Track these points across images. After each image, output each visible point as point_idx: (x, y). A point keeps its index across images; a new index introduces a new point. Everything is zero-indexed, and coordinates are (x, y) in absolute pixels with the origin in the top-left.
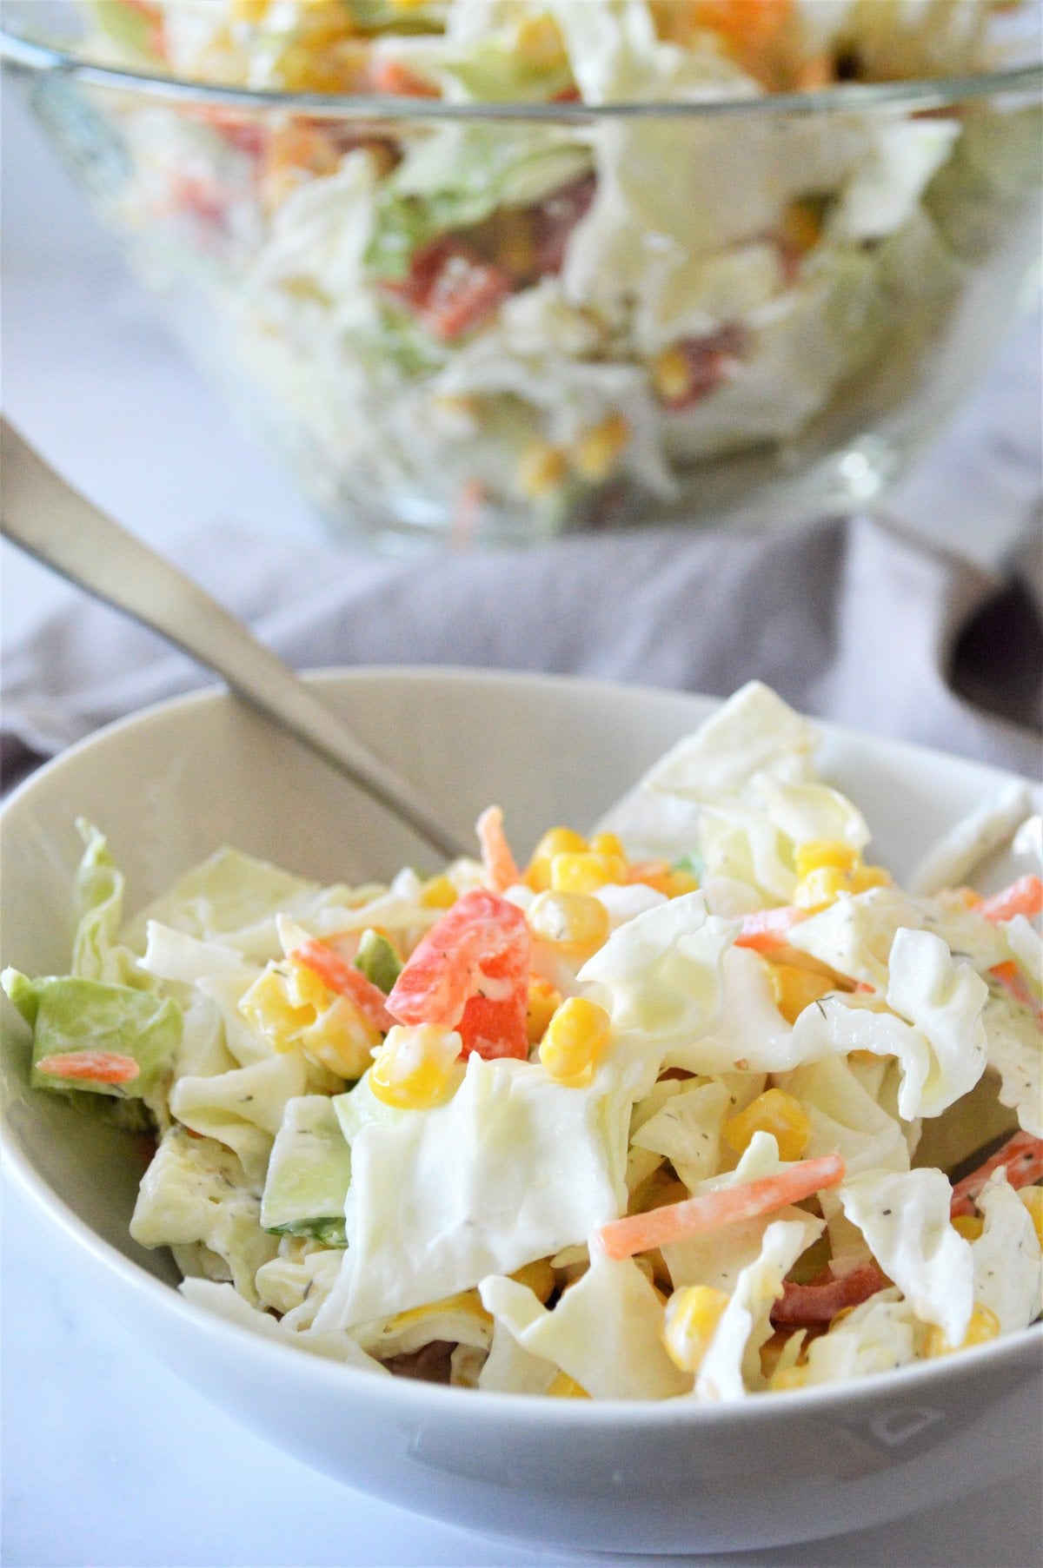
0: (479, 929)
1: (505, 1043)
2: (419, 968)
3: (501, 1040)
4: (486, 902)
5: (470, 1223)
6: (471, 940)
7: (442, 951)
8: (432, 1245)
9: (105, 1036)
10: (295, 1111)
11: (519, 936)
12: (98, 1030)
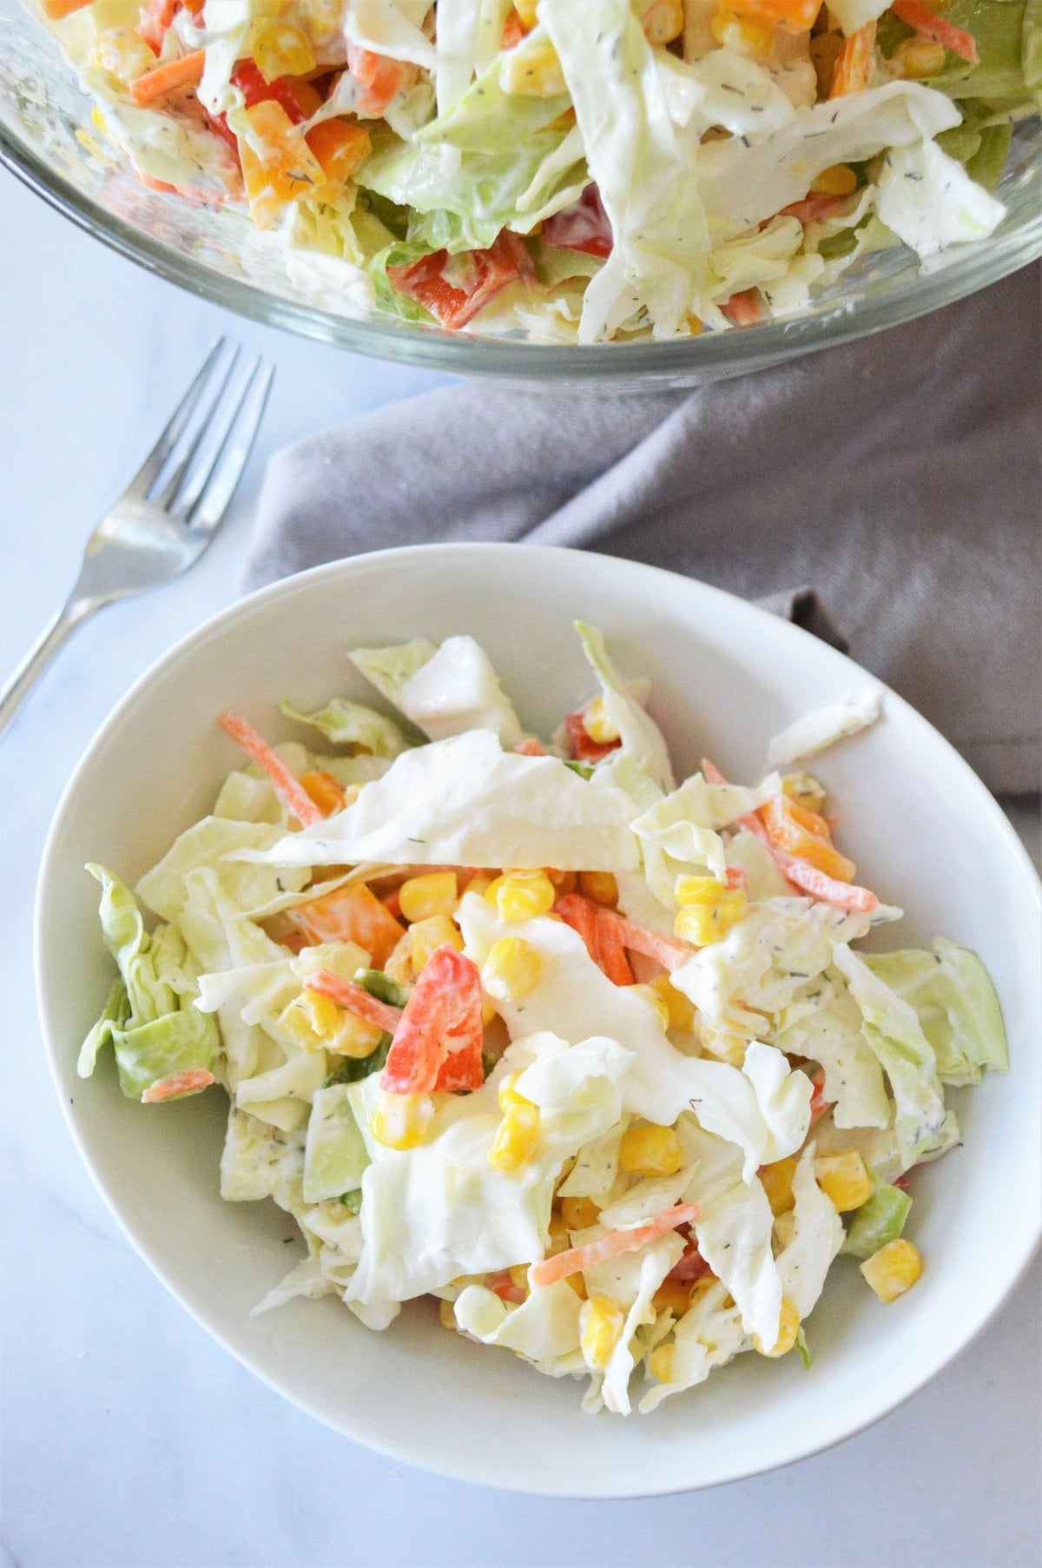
0: (444, 998)
1: (467, 1078)
2: (402, 1046)
3: (464, 1077)
4: (448, 961)
5: (446, 1250)
6: (439, 1011)
7: (418, 1028)
8: (421, 1258)
9: (180, 1059)
10: (322, 1099)
11: (474, 1002)
12: (173, 1057)
